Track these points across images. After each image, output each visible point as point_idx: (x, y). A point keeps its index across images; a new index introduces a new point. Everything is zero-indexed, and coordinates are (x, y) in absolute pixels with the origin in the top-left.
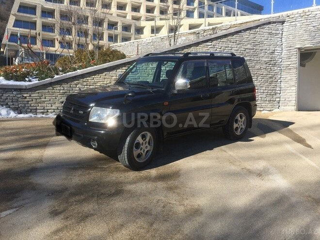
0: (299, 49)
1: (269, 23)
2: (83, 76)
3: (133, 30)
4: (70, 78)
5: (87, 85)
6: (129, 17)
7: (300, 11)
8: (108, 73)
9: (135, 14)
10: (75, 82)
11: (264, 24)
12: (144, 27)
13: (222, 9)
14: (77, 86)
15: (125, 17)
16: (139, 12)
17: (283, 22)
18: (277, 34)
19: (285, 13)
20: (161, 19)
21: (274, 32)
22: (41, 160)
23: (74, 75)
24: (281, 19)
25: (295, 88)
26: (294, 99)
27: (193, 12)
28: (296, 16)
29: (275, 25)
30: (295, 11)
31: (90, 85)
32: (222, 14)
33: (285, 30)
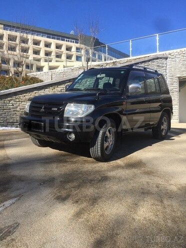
0: (179, 77)
1: (158, 58)
2: (15, 94)
3: (34, 68)
4: (4, 95)
5: (19, 102)
6: (31, 58)
7: (178, 50)
8: (38, 91)
9: (36, 56)
10: (9, 99)
11: (154, 59)
12: (43, 67)
13: (102, 56)
14: (11, 102)
15: (28, 58)
16: (39, 55)
17: (166, 58)
18: (163, 67)
19: (167, 52)
20: (57, 61)
21: (161, 65)
22: (8, 158)
23: (8, 93)
24: (165, 56)
25: (177, 106)
26: (177, 114)
27: (81, 57)
28: (176, 54)
29: (161, 60)
30: (175, 51)
31: (22, 102)
32: (102, 60)
33: (168, 64)
